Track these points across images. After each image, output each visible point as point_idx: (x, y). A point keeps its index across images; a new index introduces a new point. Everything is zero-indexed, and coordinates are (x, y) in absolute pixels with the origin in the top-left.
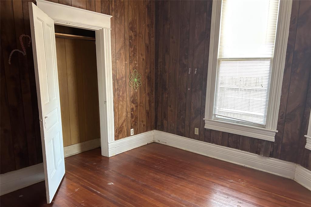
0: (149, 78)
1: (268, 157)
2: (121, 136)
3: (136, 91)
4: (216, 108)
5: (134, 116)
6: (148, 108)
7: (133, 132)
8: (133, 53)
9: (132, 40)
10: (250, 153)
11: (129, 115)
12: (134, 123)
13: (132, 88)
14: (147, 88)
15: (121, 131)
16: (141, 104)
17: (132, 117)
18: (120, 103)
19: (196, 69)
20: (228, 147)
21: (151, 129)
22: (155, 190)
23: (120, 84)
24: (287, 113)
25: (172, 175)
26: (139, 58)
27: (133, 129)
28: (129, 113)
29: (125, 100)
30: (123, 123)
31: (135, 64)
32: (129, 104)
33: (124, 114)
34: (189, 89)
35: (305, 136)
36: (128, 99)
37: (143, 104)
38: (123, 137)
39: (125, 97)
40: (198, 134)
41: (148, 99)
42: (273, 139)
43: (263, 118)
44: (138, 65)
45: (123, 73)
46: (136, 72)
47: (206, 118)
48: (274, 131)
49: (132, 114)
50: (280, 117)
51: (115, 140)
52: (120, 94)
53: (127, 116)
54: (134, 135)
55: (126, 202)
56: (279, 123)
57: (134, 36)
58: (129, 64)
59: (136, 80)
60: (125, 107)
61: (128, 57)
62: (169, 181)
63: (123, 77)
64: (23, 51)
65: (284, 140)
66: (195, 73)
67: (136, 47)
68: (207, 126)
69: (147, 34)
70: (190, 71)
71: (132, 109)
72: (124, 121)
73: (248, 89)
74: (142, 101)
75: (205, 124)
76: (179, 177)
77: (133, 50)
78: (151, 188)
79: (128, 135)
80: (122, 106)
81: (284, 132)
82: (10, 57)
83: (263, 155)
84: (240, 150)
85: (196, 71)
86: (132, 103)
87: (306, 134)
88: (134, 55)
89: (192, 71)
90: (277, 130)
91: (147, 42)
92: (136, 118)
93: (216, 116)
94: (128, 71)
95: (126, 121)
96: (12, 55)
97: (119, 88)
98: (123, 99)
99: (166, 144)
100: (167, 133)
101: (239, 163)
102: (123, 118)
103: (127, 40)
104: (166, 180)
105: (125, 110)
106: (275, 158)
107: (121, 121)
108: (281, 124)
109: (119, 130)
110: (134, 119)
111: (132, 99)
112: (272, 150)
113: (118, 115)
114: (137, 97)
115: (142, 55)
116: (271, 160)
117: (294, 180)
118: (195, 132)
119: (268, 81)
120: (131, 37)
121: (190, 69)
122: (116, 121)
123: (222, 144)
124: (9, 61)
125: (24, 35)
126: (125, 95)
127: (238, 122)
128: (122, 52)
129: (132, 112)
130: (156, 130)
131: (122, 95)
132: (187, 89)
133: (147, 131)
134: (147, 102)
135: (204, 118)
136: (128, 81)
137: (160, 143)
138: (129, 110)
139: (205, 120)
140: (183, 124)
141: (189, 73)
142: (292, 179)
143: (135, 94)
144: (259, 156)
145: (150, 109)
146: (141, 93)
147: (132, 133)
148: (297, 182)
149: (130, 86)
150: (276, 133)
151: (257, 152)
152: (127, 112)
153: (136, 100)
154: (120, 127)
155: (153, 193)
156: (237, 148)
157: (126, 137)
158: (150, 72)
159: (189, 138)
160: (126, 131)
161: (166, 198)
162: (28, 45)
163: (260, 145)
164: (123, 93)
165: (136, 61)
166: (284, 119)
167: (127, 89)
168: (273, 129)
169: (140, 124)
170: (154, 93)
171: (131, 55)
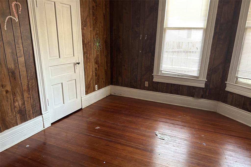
0: (106, 42)
1: (200, 98)
2: (89, 91)
3: (98, 53)
4: (162, 66)
5: (97, 75)
6: (106, 68)
7: (97, 87)
8: (95, 21)
9: (94, 10)
10: (187, 97)
11: (94, 74)
12: (97, 80)
13: (95, 52)
14: (105, 51)
15: (89, 87)
16: (101, 65)
17: (96, 76)
18: (88, 64)
19: (146, 36)
20: (171, 94)
21: (108, 85)
22: (133, 129)
23: (87, 48)
24: (213, 67)
25: (139, 117)
26: (99, 25)
27: (96, 86)
28: (94, 72)
29: (91, 61)
30: (90, 80)
31: (97, 30)
32: (93, 65)
33: (91, 73)
34: (140, 52)
35: (226, 82)
36: (93, 60)
37: (103, 64)
38: (91, 92)
39: (91, 59)
40: (148, 86)
41: (105, 60)
42: (203, 86)
43: (197, 71)
44: (99, 32)
45: (89, 38)
46: (97, 37)
47: (154, 74)
48: (204, 80)
49: (96, 73)
50: (209, 70)
51: (86, 95)
52: (87, 56)
53: (93, 74)
54: (97, 90)
55: (118, 139)
56: (208, 75)
57: (96, 6)
58: (92, 31)
59: (98, 44)
60: (91, 67)
61: (92, 25)
62: (139, 121)
63: (89, 42)
64: (16, 18)
65: (211, 86)
66: (146, 39)
67: (97, 16)
68: (155, 80)
69: (104, 5)
70: (141, 37)
71: (96, 69)
72: (91, 79)
73: (186, 51)
74: (102, 62)
75: (153, 78)
76: (144, 118)
77: (95, 19)
78: (129, 127)
79: (94, 90)
80: (90, 66)
81: (211, 80)
82: (6, 23)
83: (197, 97)
84: (180, 95)
85: (146, 37)
86: (96, 64)
87: (227, 81)
88: (96, 23)
89: (143, 37)
90: (206, 79)
91: (104, 12)
92: (99, 76)
93: (162, 71)
94: (92, 36)
95: (92, 79)
96: (7, 22)
97: (87, 51)
98: (90, 61)
99: (121, 96)
100: (122, 87)
101: (179, 104)
102: (90, 77)
103: (91, 10)
104: (137, 121)
105: (91, 70)
106: (204, 99)
107: (89, 79)
108: (209, 76)
109: (88, 86)
110: (97, 77)
111: (96, 60)
112: (202, 94)
113: (87, 74)
114: (98, 59)
115: (101, 22)
116: (202, 100)
117: (217, 112)
118: (145, 85)
119: (201, 45)
120: (93, 7)
121: (141, 35)
122: (86, 79)
123: (166, 92)
124: (5, 27)
125: (16, 2)
126: (91, 57)
127: (179, 75)
128: (88, 20)
129: (96, 72)
130: (112, 85)
131: (89, 57)
132: (138, 51)
133: (106, 86)
134: (105, 62)
135: (153, 74)
136: (92, 45)
137: (116, 95)
138: (94, 69)
139: (153, 75)
140: (136, 79)
141: (141, 39)
142: (215, 111)
143: (97, 56)
144: (194, 98)
145: (107, 68)
146: (101, 56)
147: (96, 89)
148: (219, 113)
149: (94, 50)
150: (206, 81)
151: (193, 96)
152: (93, 72)
153: (98, 61)
154: (89, 84)
155: (133, 131)
156: (177, 94)
157: (92, 92)
158: (107, 38)
159: (140, 89)
160: (92, 87)
161: (144, 133)
162: (20, 12)
163: (194, 90)
164: (89, 56)
165: (97, 28)
166: (211, 71)
167: (92, 52)
168: (204, 79)
169: (101, 81)
170: (109, 55)
171: (94, 23)
